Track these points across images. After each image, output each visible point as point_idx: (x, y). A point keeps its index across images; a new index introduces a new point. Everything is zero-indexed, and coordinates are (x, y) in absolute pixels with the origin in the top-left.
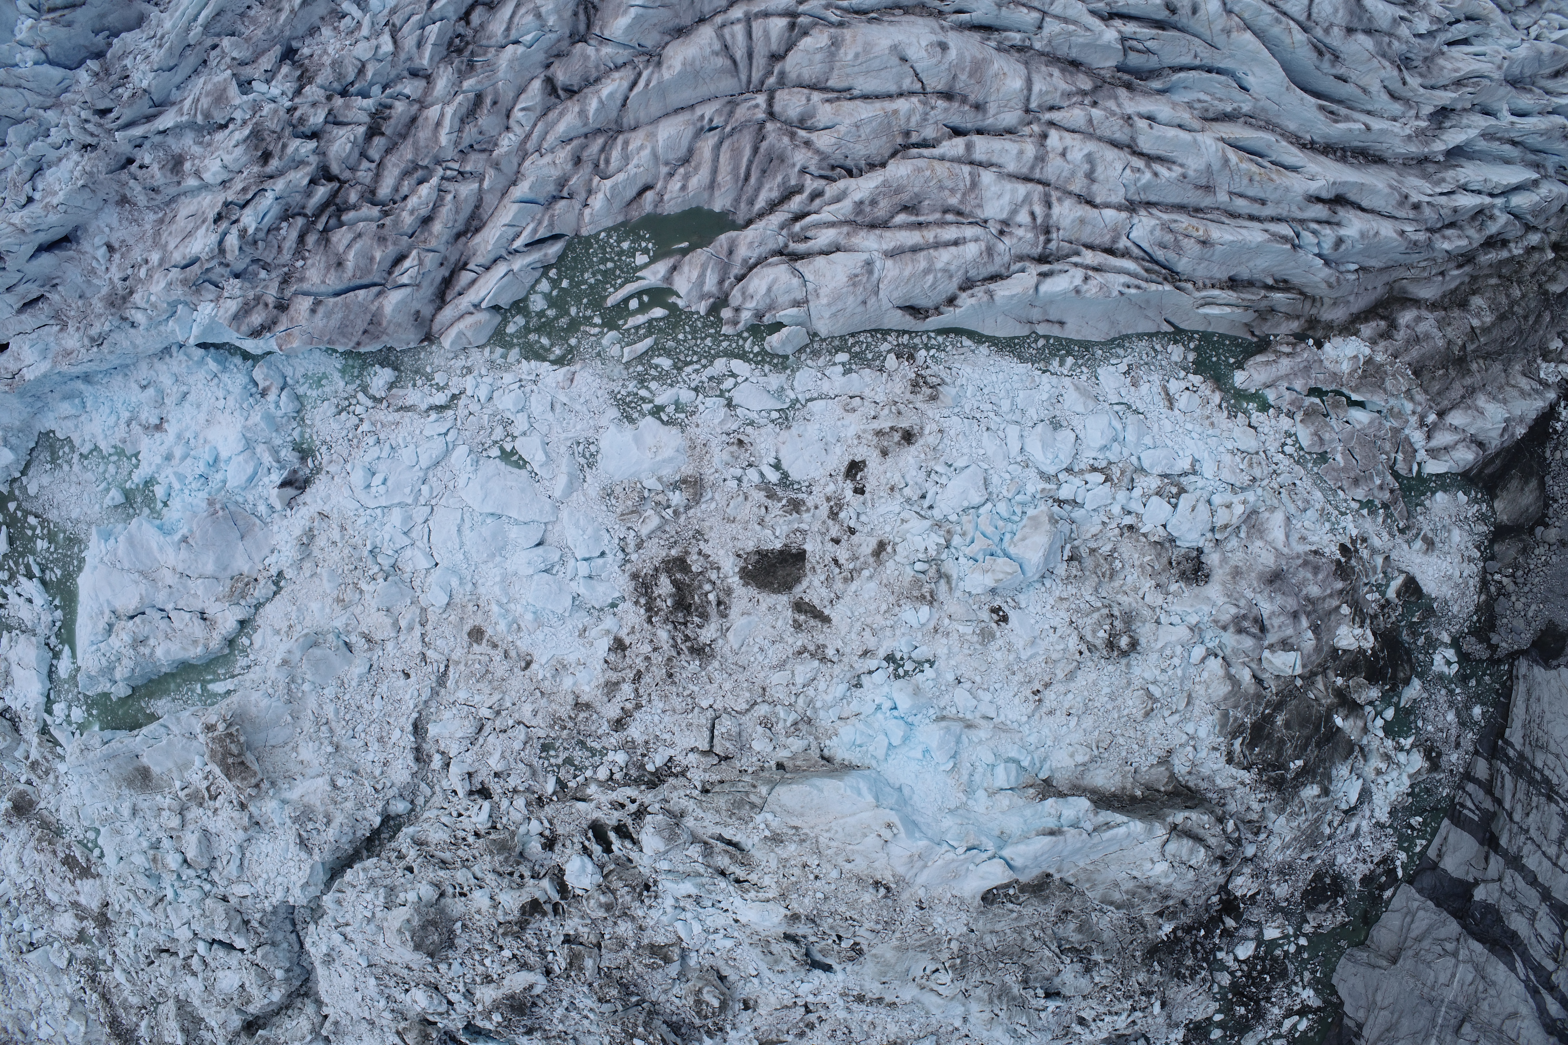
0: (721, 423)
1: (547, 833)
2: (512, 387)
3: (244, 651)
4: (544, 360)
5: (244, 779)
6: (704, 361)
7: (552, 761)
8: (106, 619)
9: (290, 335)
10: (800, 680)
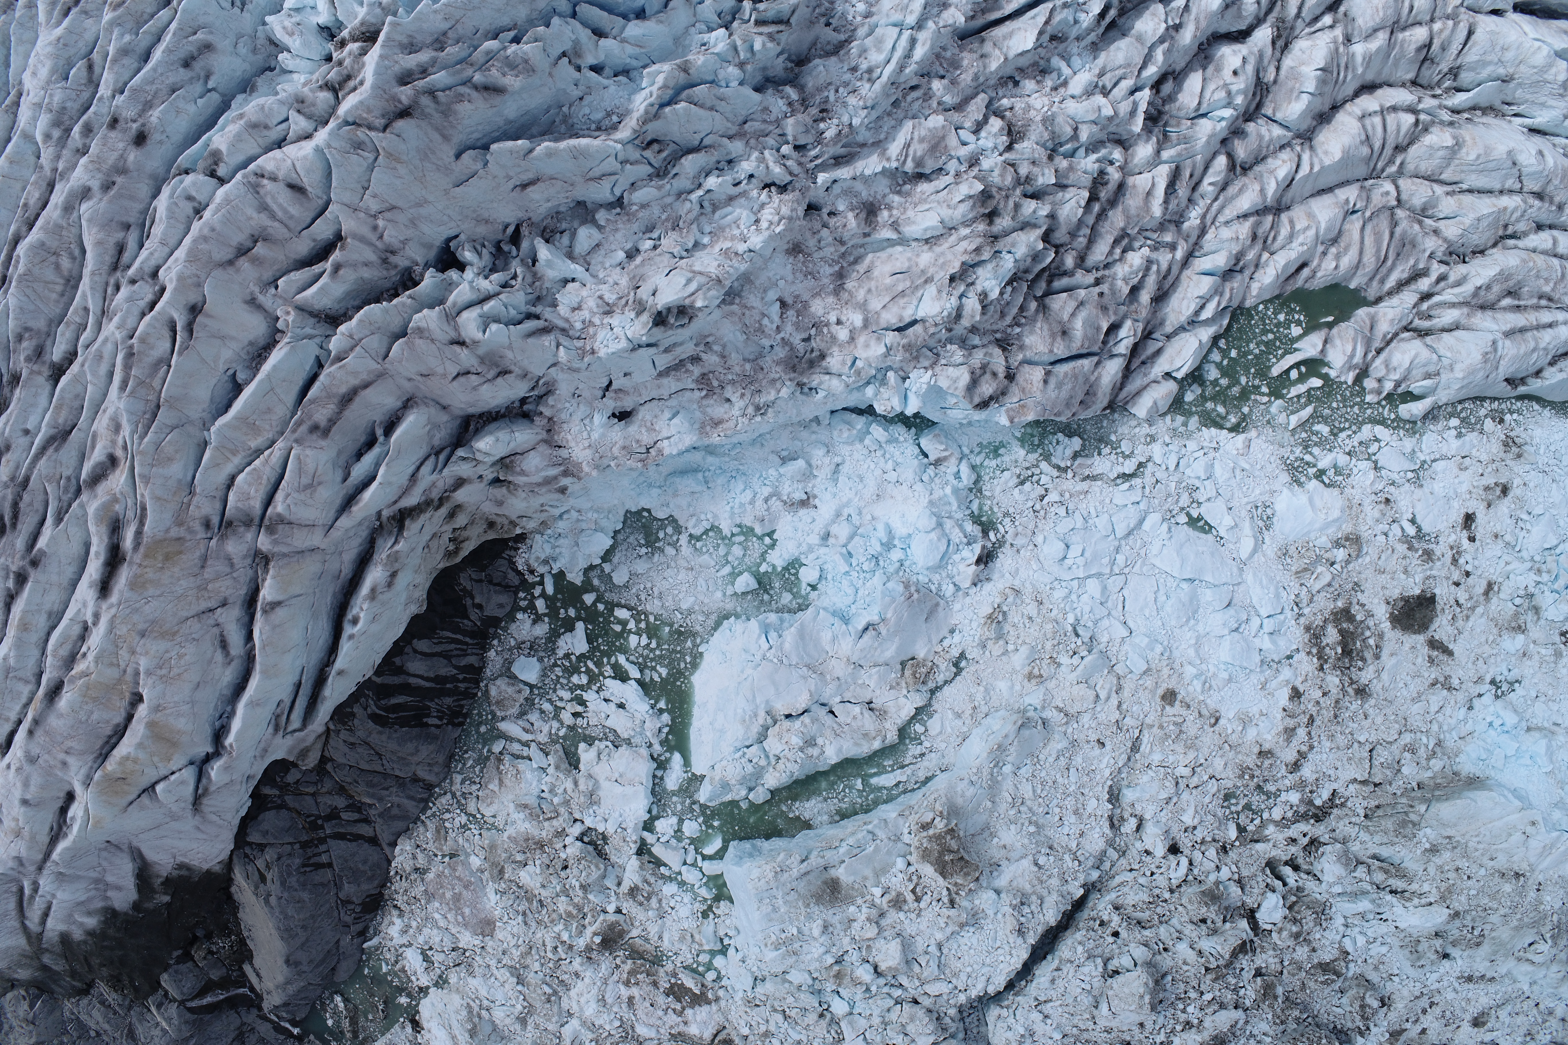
0: (1372, 484)
1: (1236, 877)
2: (1196, 455)
3: (917, 740)
4: (1221, 427)
5: (967, 874)
6: (1354, 428)
7: (1233, 808)
8: (761, 721)
9: (1023, 406)
10: (1434, 708)
